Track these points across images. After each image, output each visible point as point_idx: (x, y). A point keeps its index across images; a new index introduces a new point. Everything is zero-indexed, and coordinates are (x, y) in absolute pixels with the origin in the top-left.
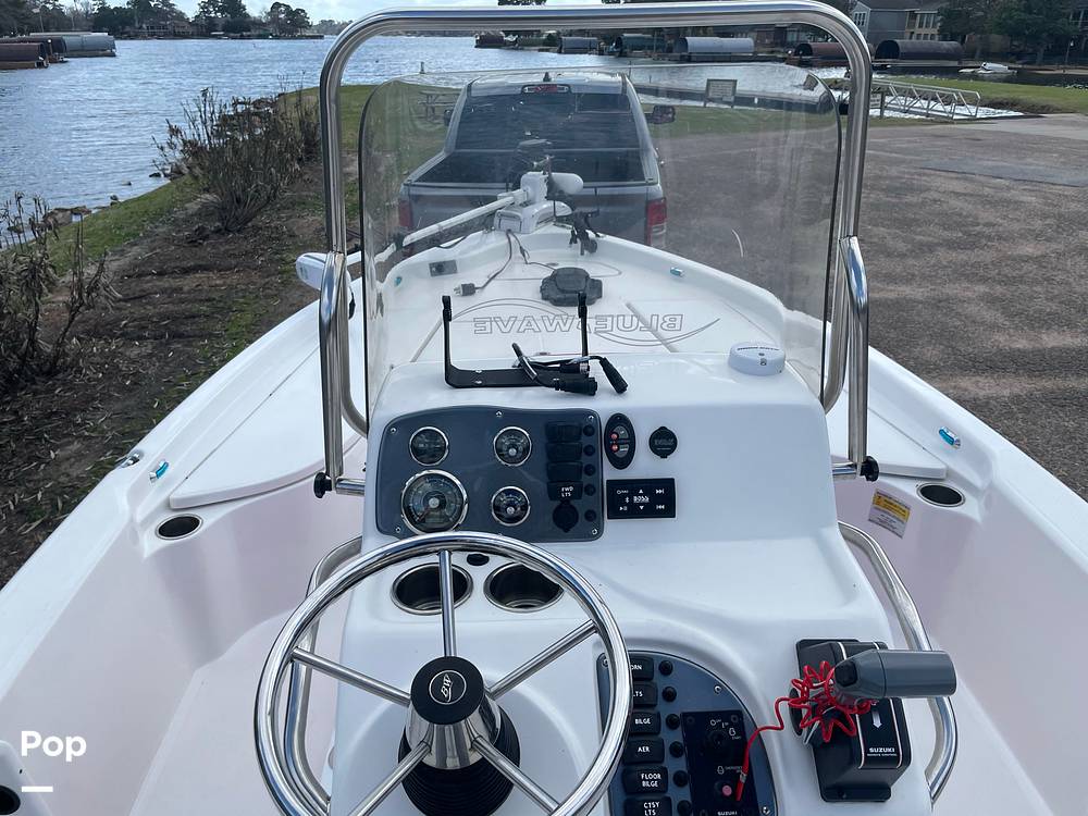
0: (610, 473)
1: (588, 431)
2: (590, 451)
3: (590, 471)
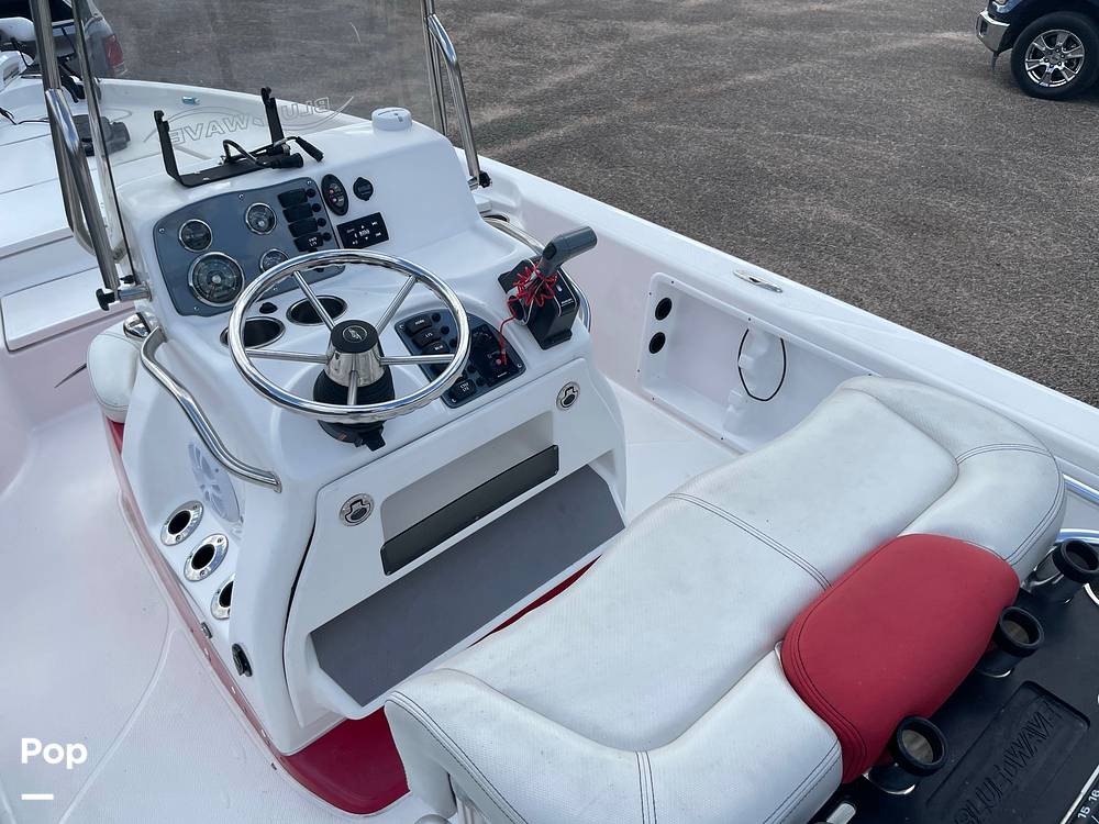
0: (336, 221)
1: (311, 193)
2: (317, 208)
3: (322, 222)
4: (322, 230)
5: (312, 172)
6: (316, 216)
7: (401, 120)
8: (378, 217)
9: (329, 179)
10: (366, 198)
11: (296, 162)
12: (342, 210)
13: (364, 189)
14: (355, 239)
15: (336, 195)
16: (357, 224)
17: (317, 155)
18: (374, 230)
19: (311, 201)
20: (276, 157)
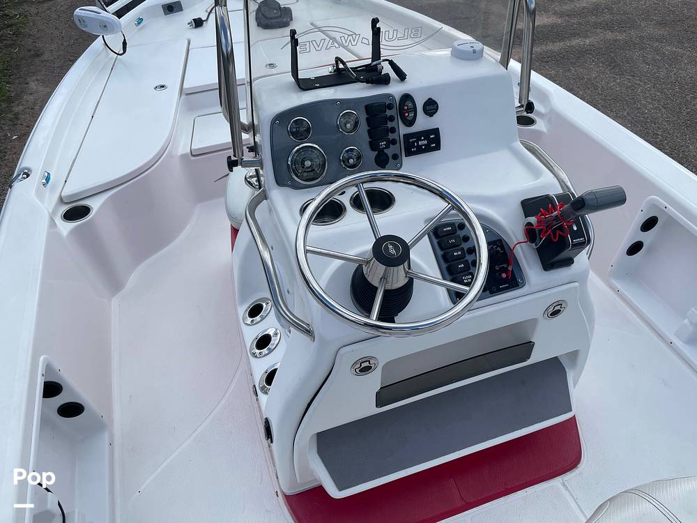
0: (403, 130)
1: (390, 107)
2: (392, 119)
3: (393, 130)
4: (391, 136)
5: (395, 89)
6: (390, 125)
7: (474, 52)
8: (436, 131)
9: (407, 97)
10: (431, 115)
11: (385, 80)
12: (410, 123)
13: (431, 107)
14: (414, 147)
15: (408, 111)
16: (418, 135)
17: (402, 76)
18: (431, 141)
19: (389, 113)
20: (372, 74)
